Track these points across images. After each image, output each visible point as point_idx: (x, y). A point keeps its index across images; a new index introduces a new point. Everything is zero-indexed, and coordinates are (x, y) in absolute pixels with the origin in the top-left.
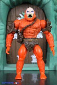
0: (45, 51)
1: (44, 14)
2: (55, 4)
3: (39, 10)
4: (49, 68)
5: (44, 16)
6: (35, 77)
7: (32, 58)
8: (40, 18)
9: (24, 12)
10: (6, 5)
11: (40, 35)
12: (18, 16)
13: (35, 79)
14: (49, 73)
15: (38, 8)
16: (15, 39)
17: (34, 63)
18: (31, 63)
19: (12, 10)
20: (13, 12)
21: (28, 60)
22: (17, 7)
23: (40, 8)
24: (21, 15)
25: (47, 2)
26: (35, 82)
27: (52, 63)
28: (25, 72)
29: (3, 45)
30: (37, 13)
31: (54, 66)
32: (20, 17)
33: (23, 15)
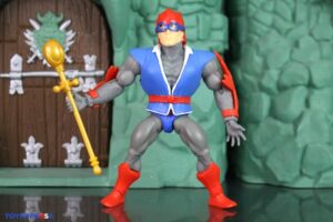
0: (105, 130)
5: (103, 26)
7: (65, 150)
8: (91, 32)
9: (42, 16)
12: (26, 23)
13: (73, 210)
16: (16, 93)
17: (71, 166)
18: (63, 165)
19: (8, 7)
21: (53, 156)
24: (33, 23)
28: (48, 192)
30: (82, 18)
32: (32, 28)
33: (40, 23)
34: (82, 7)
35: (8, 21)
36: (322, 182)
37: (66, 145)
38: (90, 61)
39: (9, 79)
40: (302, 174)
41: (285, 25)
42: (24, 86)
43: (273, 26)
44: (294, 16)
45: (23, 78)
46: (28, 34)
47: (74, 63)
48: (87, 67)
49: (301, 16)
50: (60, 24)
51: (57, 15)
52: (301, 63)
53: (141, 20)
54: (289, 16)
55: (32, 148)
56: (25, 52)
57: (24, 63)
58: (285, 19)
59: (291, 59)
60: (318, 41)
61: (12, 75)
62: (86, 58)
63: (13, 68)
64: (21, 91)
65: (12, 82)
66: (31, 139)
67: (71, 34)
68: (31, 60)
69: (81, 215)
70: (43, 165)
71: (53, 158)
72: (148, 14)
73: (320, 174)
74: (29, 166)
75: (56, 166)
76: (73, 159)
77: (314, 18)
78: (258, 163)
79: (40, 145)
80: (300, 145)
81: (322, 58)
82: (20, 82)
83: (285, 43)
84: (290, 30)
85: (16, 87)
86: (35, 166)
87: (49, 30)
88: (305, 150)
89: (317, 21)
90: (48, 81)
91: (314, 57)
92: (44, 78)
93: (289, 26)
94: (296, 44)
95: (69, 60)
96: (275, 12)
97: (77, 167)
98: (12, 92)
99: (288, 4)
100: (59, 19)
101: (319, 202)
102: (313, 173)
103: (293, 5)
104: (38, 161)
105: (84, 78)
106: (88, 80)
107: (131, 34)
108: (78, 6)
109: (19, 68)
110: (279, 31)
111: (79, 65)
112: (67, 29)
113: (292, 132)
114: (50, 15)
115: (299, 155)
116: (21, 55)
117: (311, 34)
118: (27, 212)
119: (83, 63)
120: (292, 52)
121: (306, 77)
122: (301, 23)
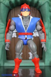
1: (40, 14)
2: (50, 6)
3: (36, 11)
4: (45, 64)
6: (32, 72)
7: (29, 55)
10: (6, 6)
11: (37, 34)
14: (45, 68)
15: (35, 9)
16: (14, 37)
18: (29, 59)
19: (11, 11)
20: (12, 13)
22: (16, 8)
23: (37, 9)
25: (42, 4)
27: (47, 59)
28: (23, 68)
29: (3, 43)
30: (34, 14)
31: (49, 62)
34: (34, 10)
35: (12, 15)
64: (16, 36)
65: (13, 34)
82: (15, 34)
107: (49, 19)
108: (33, 10)
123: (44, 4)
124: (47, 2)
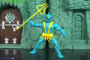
7: (13, 40)
13: (15, 52)
17: (14, 44)
18: (13, 43)
26: (15, 54)
28: (10, 49)
32: (6, 16)
33: (8, 15)
36: (65, 48)
37: (13, 39)
38: (18, 22)
39: (2, 26)
40: (61, 46)
41: (58, 16)
42: (5, 27)
43: (55, 16)
44: (60, 14)
45: (5, 26)
46: (6, 17)
47: (15, 23)
48: (18, 24)
49: (61, 14)
50: (12, 15)
51: (12, 13)
52: (61, 23)
53: (28, 14)
54: (59, 14)
55: (7, 40)
56: (5, 21)
57: (5, 23)
58: (58, 14)
59: (59, 22)
60: (64, 19)
61: (2, 25)
62: (17, 22)
63: (3, 24)
64: (4, 28)
65: (3, 27)
66: (6, 38)
67: (14, 17)
68: (6, 22)
69: (16, 53)
70: (9, 43)
71: (11, 42)
72: (30, 13)
73: (64, 46)
74: (6, 44)
75: (11, 43)
76: (15, 42)
77: (64, 14)
78: (52, 43)
79: (8, 39)
80: (60, 40)
81: (65, 22)
82: (4, 27)
83: (58, 19)
84: (59, 17)
85: (3, 28)
86: (7, 43)
87: (10, 16)
88: (61, 41)
89: (64, 15)
90: (10, 26)
91: (64, 22)
92: (9, 26)
93: (59, 16)
94: (60, 19)
95: (14, 22)
96: (56, 13)
97: (15, 44)
98: (3, 29)
99: (58, 11)
100: (12, 14)
101: (64, 52)
102: (63, 46)
103: (59, 11)
104: (8, 43)
105: (17, 26)
106: (18, 26)
109: (4, 24)
110: (57, 17)
111: (16, 23)
112: (14, 16)
113: (59, 37)
114: (10, 13)
115: (60, 43)
116: (4, 21)
117: (63, 17)
118: (6, 52)
119: (17, 23)
120: (59, 21)
121: (62, 26)
122: (61, 15)
123: (20, 8)
124: (22, 6)
